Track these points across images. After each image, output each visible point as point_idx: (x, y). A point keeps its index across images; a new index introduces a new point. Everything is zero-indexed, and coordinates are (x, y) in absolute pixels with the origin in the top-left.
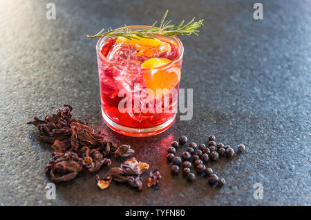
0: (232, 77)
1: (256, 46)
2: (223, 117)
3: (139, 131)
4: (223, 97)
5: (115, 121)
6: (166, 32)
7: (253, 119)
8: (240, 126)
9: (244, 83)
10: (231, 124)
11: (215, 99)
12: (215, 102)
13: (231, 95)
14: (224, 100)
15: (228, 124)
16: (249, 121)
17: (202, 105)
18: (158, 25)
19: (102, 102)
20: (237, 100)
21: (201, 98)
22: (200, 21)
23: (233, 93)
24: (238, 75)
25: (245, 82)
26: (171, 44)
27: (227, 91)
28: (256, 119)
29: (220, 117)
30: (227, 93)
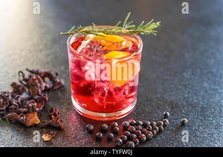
0: (185, 74)
1: (205, 51)
2: (177, 106)
3: (104, 115)
4: (177, 89)
5: (84, 107)
6: (128, 31)
7: (203, 108)
8: (192, 113)
9: (194, 79)
10: (183, 111)
11: (171, 91)
12: (170, 93)
13: (183, 88)
14: (178, 92)
15: (181, 111)
16: (200, 109)
17: (159, 96)
18: (121, 25)
19: (73, 91)
20: (189, 93)
21: (158, 90)
22: (158, 23)
23: (185, 86)
24: (190, 73)
25: (196, 78)
26: (132, 42)
27: (180, 84)
28: (205, 108)
29: (174, 106)
30: (180, 87)
